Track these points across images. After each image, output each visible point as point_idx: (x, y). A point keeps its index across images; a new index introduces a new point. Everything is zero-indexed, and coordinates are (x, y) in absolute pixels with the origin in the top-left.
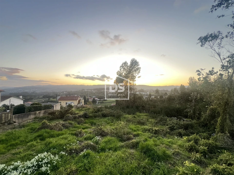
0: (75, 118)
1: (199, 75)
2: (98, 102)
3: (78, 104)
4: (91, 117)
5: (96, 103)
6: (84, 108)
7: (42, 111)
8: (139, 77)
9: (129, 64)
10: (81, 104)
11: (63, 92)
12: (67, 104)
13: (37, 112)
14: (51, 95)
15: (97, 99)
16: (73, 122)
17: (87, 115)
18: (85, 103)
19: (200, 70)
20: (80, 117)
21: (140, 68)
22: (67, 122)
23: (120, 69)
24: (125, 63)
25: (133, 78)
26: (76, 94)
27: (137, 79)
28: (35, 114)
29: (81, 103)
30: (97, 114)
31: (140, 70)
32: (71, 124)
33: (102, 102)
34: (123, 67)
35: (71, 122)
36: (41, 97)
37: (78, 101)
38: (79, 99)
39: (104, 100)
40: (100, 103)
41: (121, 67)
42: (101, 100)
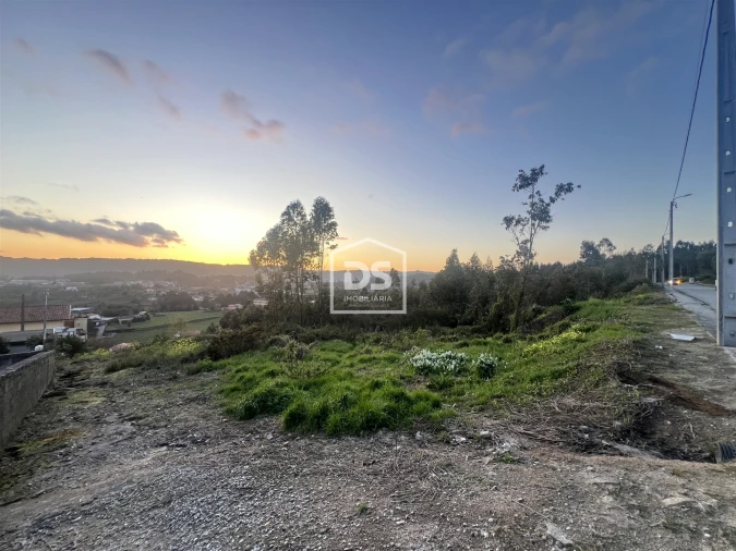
2: (102, 329)
15: (98, 316)
24: (296, 206)
33: (125, 327)
39: (136, 320)
40: (118, 331)
41: (283, 215)
42: (120, 320)
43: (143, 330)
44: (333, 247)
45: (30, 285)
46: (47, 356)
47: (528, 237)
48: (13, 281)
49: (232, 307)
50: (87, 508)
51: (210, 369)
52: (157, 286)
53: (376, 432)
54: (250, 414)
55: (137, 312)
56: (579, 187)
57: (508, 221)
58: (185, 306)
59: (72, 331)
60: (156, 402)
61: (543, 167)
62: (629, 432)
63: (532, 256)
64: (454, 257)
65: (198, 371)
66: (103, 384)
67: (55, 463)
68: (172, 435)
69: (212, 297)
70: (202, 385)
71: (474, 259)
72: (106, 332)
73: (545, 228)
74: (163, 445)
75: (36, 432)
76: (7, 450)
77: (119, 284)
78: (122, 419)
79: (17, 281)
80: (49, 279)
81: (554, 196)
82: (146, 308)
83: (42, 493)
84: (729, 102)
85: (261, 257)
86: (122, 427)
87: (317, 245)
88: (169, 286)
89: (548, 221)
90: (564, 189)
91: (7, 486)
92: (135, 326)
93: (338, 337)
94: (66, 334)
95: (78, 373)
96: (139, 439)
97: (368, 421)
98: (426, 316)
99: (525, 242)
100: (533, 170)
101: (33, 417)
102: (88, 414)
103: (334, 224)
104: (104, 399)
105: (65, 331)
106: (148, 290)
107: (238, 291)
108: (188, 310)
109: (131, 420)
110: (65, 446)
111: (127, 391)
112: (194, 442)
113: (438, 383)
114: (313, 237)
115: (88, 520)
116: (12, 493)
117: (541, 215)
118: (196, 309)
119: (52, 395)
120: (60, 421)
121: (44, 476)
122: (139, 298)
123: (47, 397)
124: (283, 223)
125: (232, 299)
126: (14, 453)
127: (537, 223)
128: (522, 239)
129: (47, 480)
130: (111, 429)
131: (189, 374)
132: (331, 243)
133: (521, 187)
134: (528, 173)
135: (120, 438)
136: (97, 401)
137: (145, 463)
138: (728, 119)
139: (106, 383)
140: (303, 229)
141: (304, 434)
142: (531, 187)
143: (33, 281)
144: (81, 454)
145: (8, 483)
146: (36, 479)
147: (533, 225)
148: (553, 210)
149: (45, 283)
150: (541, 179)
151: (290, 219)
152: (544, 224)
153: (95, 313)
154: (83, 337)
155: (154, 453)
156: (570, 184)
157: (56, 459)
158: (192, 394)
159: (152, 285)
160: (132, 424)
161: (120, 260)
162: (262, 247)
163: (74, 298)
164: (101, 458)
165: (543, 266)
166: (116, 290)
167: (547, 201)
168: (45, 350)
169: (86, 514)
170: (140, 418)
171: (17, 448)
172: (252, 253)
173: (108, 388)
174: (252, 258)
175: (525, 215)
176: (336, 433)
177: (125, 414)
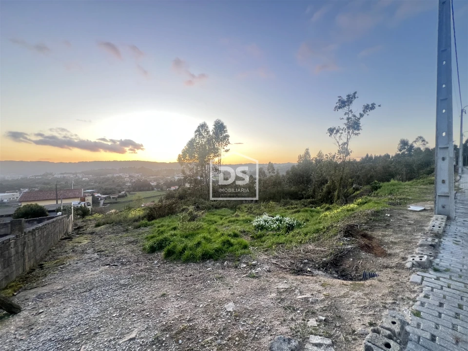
2: (102, 202)
5: (98, 205)
9: (211, 128)
15: (99, 195)
24: (204, 126)
31: (228, 139)
33: (114, 201)
34: (200, 131)
37: (80, 199)
39: (120, 197)
40: (111, 203)
41: (196, 132)
42: (111, 197)
43: (124, 202)
44: (227, 151)
45: (64, 177)
46: (63, 218)
47: (345, 141)
48: (55, 176)
49: (173, 188)
50: (59, 291)
51: (146, 226)
52: (130, 176)
53: (206, 261)
54: (153, 250)
55: (120, 192)
56: (379, 106)
57: (331, 131)
58: (147, 188)
59: (83, 204)
60: (113, 243)
61: (355, 93)
62: (327, 264)
63: (348, 154)
64: (307, 153)
65: (139, 227)
66: (92, 233)
67: (57, 272)
68: (113, 260)
69: (162, 182)
70: (139, 234)
71: (320, 155)
72: (104, 204)
73: (357, 134)
74: (107, 265)
75: (53, 257)
76: (39, 265)
77: (109, 176)
78: (95, 251)
79: (58, 176)
80: (73, 174)
81: (362, 112)
82: (125, 190)
83: (46, 285)
84: (445, 50)
85: (184, 158)
86: (93, 255)
87: (218, 149)
88: (137, 176)
89: (359, 130)
90: (369, 108)
91: (34, 281)
92: (119, 200)
93: (225, 207)
94: (79, 205)
95: (82, 227)
96: (97, 262)
97: (203, 255)
98: (283, 193)
99: (344, 144)
100: (348, 96)
101: (54, 249)
102: (80, 249)
103: (228, 136)
104: (89, 241)
105: (79, 203)
106: (126, 179)
107: (176, 178)
108: (148, 190)
109: (98, 252)
110: (64, 264)
111: (102, 237)
112: (122, 264)
113: (256, 235)
114: (214, 145)
115: (58, 296)
116: (35, 284)
117: (354, 126)
118: (153, 189)
119: (65, 239)
120: (66, 252)
121: (51, 278)
122: (121, 184)
123: (63, 239)
124: (196, 137)
125: (172, 184)
126: (41, 267)
127: (351, 131)
128: (341, 142)
129: (51, 279)
130: (87, 256)
131: (134, 228)
132: (226, 148)
133: (340, 108)
134: (345, 98)
135: (89, 260)
136: (85, 242)
137: (96, 273)
138: (444, 62)
139: (93, 233)
140: (208, 140)
141: (171, 261)
142: (347, 107)
143: (65, 175)
144: (69, 268)
145: (35, 280)
146: (46, 279)
147: (349, 132)
148: (362, 121)
149: (72, 176)
150: (355, 102)
151: (200, 134)
152: (356, 132)
153: (98, 193)
154: (90, 207)
155: (103, 268)
156: (373, 105)
157: (58, 269)
158: (132, 239)
159: (128, 176)
160: (98, 254)
161: (110, 161)
162: (185, 152)
163: (86, 185)
164: (78, 270)
165: (376, 157)
166: (108, 179)
167: (358, 116)
168: (62, 215)
169: (57, 293)
170: (103, 251)
171: (43, 264)
172: (179, 155)
173: (94, 236)
174: (179, 159)
175: (343, 126)
176: (188, 261)
177: (96, 249)
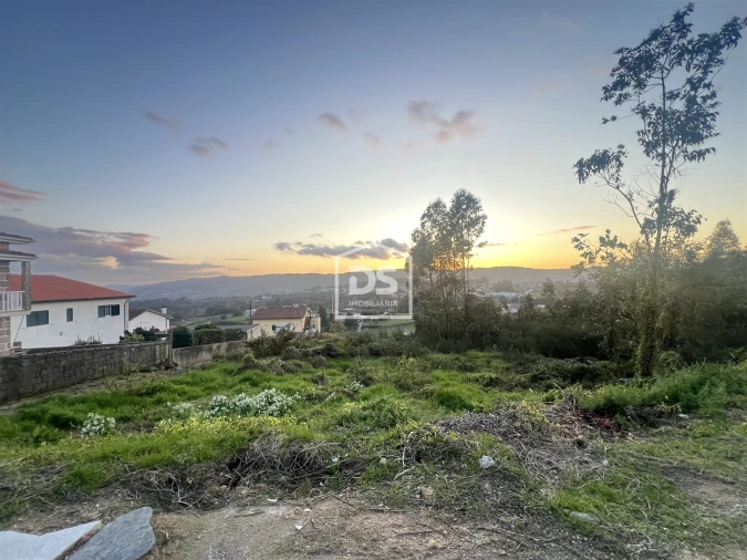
0: (306, 355)
1: (579, 247)
2: (361, 324)
3: (305, 330)
4: (342, 355)
5: (356, 329)
6: (321, 338)
7: (224, 345)
8: (481, 245)
9: (449, 205)
10: (314, 330)
11: (260, 297)
12: (278, 330)
13: (215, 346)
14: (227, 306)
16: (303, 363)
17: (331, 350)
18: (324, 328)
19: (579, 237)
20: (317, 353)
21: (485, 217)
22: (290, 362)
23: (423, 225)
24: (437, 205)
25: (463, 248)
26: (295, 303)
27: (474, 250)
28: (210, 350)
29: (314, 326)
30: (358, 349)
31: (484, 223)
32: (300, 366)
34: (431, 215)
35: (298, 362)
36: (203, 311)
37: (304, 320)
38: (307, 315)
